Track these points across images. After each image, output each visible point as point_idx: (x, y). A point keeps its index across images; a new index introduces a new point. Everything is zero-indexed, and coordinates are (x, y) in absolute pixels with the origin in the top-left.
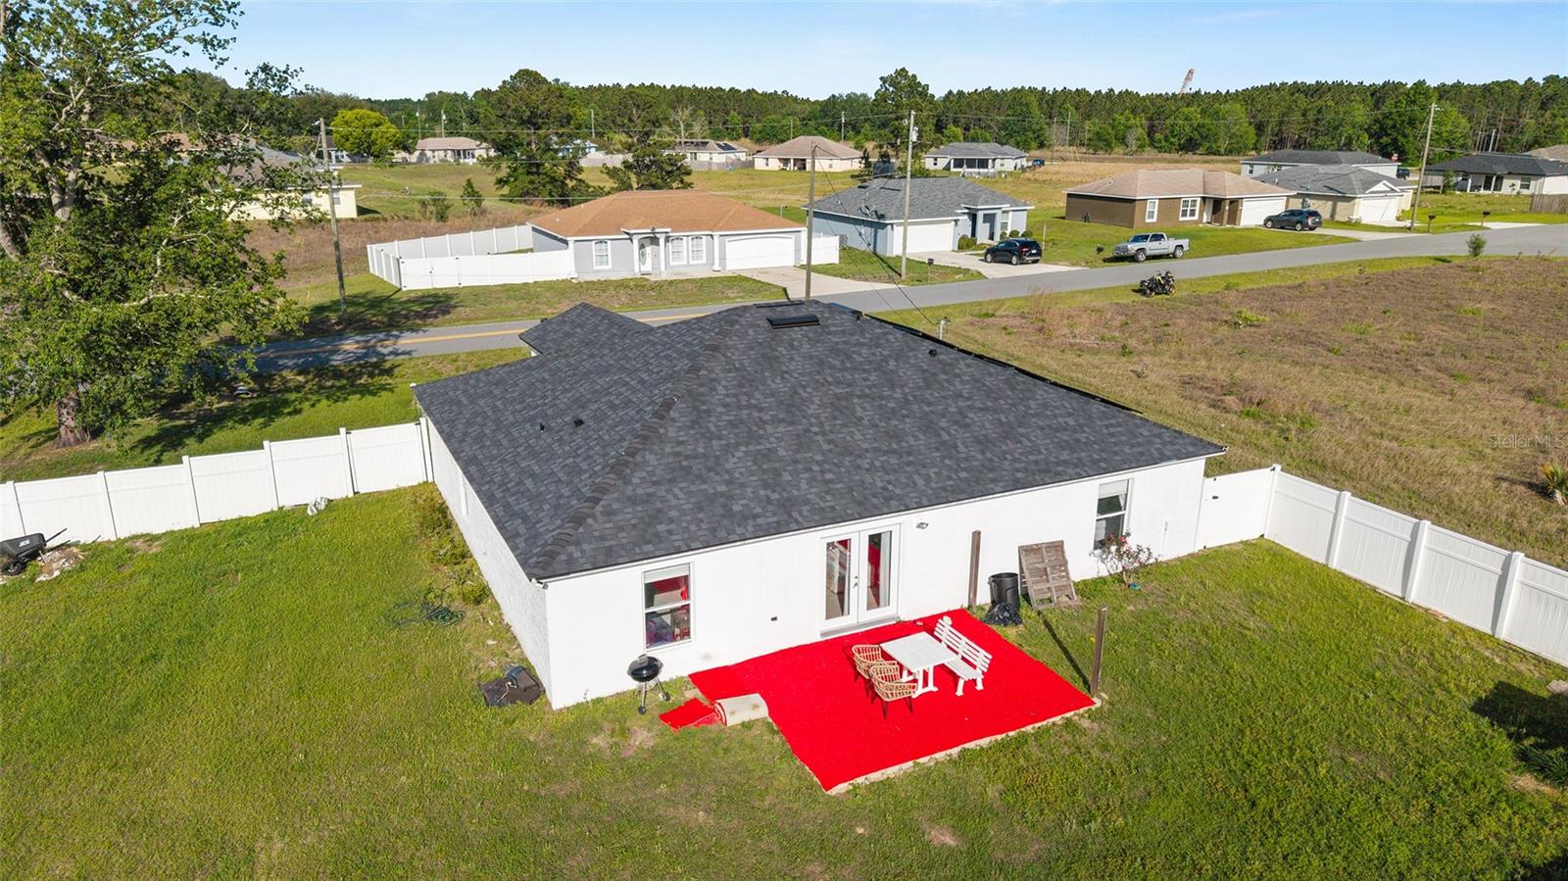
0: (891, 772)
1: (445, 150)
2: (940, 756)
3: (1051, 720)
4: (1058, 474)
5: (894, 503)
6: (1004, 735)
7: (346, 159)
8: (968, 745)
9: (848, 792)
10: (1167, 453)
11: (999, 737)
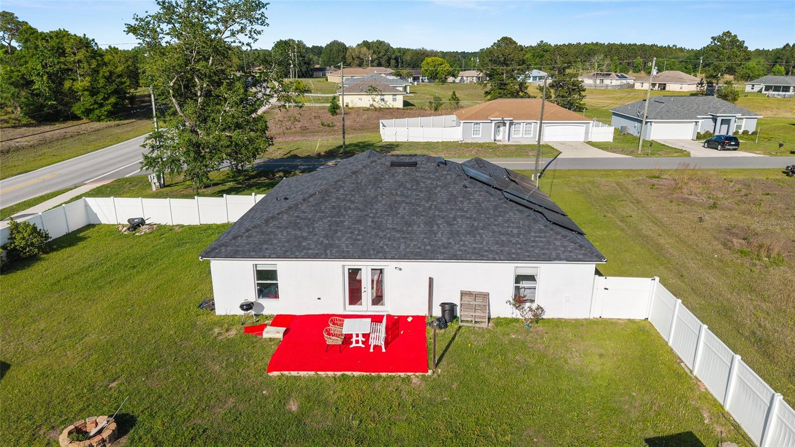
0: (302, 373)
1: (473, 77)
2: (330, 373)
3: (399, 374)
4: (483, 256)
5: (380, 255)
6: (368, 374)
7: (426, 81)
8: (346, 373)
9: (279, 376)
10: (562, 256)
11: (365, 374)
